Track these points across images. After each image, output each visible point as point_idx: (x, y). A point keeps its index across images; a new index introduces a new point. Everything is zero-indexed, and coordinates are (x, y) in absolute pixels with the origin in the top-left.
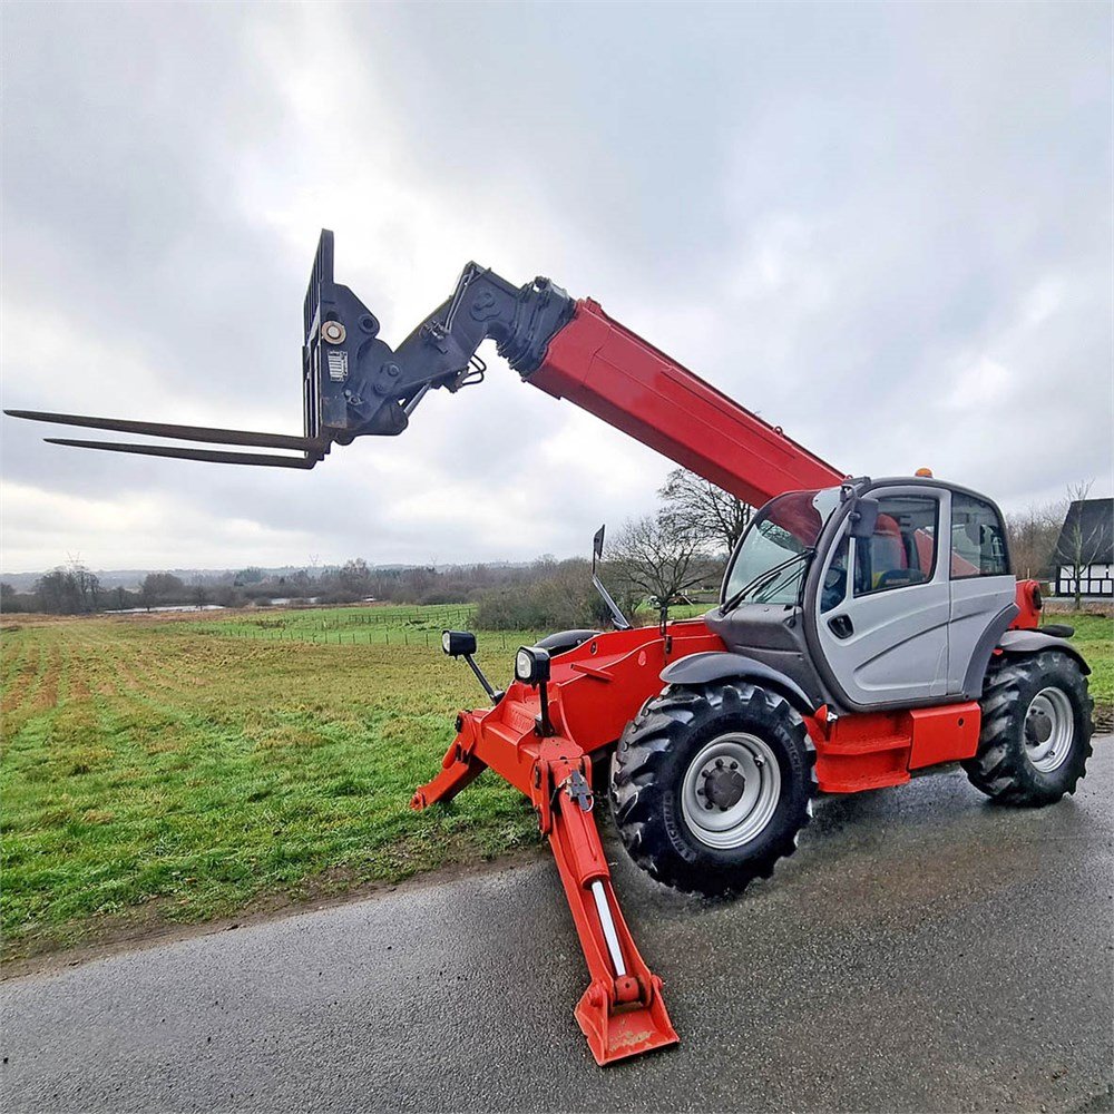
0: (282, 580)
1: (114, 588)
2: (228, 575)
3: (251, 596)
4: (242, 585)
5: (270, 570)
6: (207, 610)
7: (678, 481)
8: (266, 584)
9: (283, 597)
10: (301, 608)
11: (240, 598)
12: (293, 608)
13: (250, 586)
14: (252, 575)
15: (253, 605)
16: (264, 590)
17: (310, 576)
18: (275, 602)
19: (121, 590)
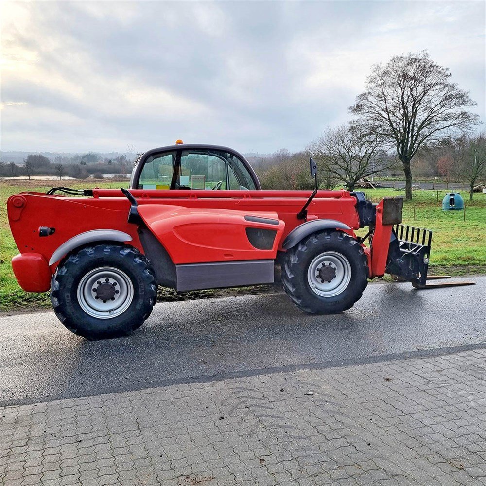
0: (110, 162)
1: (9, 163)
2: (77, 157)
3: (91, 171)
4: (85, 164)
5: (103, 154)
6: (64, 180)
7: (365, 102)
8: (100, 163)
9: (110, 173)
10: (122, 181)
11: (84, 172)
12: (117, 181)
13: (90, 164)
14: (92, 157)
15: (92, 177)
16: (99, 168)
17: (127, 159)
18: (105, 176)
19: (12, 165)
